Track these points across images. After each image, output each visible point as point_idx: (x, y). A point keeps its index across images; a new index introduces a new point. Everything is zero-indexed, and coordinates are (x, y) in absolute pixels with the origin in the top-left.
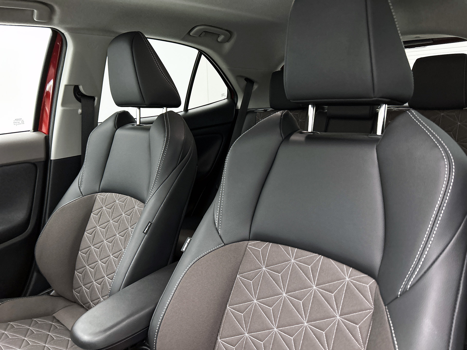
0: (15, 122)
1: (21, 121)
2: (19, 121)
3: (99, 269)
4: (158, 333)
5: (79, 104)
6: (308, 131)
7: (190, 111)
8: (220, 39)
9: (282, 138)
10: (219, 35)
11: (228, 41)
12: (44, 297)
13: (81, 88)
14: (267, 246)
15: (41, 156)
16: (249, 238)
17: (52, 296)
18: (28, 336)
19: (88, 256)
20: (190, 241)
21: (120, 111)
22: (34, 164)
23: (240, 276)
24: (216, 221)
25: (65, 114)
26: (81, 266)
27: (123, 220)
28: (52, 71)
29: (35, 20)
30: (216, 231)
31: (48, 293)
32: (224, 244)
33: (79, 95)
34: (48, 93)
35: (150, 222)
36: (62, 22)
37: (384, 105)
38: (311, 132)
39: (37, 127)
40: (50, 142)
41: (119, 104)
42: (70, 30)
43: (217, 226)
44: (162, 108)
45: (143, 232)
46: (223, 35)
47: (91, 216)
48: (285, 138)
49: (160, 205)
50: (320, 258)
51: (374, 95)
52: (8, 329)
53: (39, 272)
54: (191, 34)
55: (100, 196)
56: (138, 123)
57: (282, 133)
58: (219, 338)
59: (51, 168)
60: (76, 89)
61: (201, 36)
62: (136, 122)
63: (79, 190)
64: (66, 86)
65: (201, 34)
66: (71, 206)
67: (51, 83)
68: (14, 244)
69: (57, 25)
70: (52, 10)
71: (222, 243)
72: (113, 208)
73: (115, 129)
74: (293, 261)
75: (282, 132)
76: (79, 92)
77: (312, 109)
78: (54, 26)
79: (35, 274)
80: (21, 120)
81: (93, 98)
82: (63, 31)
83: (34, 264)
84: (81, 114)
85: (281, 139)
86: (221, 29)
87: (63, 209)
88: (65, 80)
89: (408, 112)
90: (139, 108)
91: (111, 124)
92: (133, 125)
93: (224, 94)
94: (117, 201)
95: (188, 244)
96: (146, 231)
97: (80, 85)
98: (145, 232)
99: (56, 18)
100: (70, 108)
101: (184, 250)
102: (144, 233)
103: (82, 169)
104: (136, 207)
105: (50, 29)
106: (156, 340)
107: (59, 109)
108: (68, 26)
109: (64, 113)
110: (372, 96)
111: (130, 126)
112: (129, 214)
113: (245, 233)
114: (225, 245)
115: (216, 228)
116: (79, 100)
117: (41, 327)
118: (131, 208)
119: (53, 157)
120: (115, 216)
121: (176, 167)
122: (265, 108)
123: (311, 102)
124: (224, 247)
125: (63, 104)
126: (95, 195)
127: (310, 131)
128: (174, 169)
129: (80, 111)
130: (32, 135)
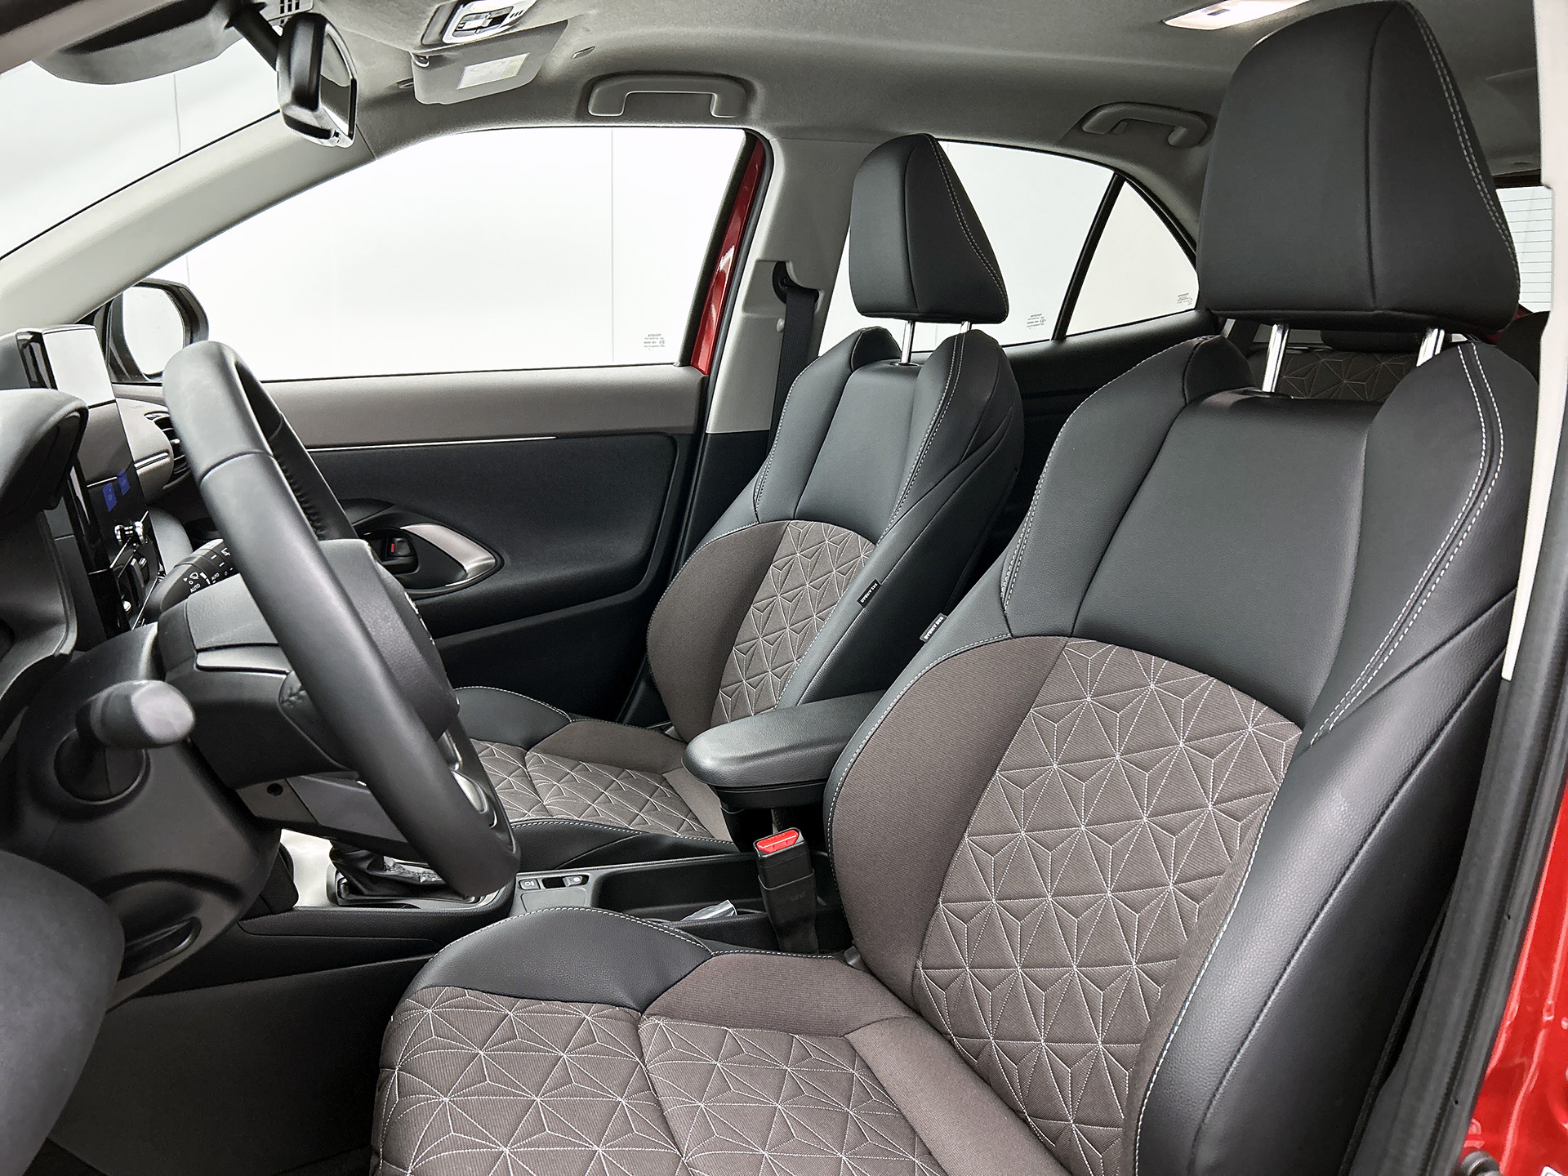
0: (647, 341)
1: (659, 340)
2: (654, 340)
3: (767, 690)
4: (840, 788)
5: (781, 307)
6: (1261, 389)
7: (1071, 341)
8: (1174, 139)
9: (1186, 400)
10: (1172, 129)
11: (1201, 140)
12: (652, 732)
13: (790, 267)
14: (1109, 651)
15: (688, 421)
16: (1073, 631)
17: (667, 735)
18: (610, 790)
19: (749, 659)
20: (943, 621)
21: (867, 327)
22: (671, 439)
23: (1035, 711)
24: (1004, 584)
25: (747, 326)
26: (733, 679)
27: (831, 584)
28: (735, 226)
29: (713, 114)
30: (997, 605)
31: (662, 730)
32: (1012, 635)
33: (782, 284)
34: (723, 273)
35: (875, 581)
36: (766, 116)
37: (1436, 331)
38: (1270, 393)
39: (689, 357)
40: (710, 391)
41: (865, 310)
42: (780, 133)
43: (1003, 594)
44: (960, 323)
45: (859, 601)
46: (1184, 126)
47: (770, 571)
48: (1191, 402)
49: (905, 548)
50: (1210, 683)
51: (1374, 302)
52: (577, 769)
53: (651, 683)
54: (1085, 128)
55: (794, 528)
56: (904, 360)
57: (1186, 390)
58: (966, 835)
59: (705, 452)
60: (780, 267)
61: (1115, 131)
62: (900, 358)
63: (753, 508)
64: (758, 262)
65: (1114, 128)
66: (732, 540)
67: (730, 254)
68: (611, 608)
69: (757, 124)
70: (748, 90)
71: (1008, 631)
72: (816, 556)
73: (849, 370)
74: (1152, 686)
75: (1185, 386)
76: (785, 278)
77: (1279, 335)
78: (751, 125)
79: (642, 686)
80: (659, 337)
81: (814, 294)
82: (767, 136)
83: (644, 661)
84: (782, 331)
85: (1181, 402)
86: (1178, 109)
87: (716, 543)
88: (757, 249)
89: (1459, 348)
90: (913, 321)
91: (842, 358)
92: (892, 363)
93: (1188, 296)
94: (827, 542)
95: (938, 626)
96: (864, 598)
97: (788, 262)
98: (862, 601)
99: (755, 109)
100: (764, 317)
101: (926, 637)
102: (861, 603)
103: (767, 459)
104: (862, 556)
105: (743, 131)
106: (835, 802)
107: (738, 315)
108: (777, 124)
109: (747, 324)
110: (1372, 305)
111: (885, 364)
112: (845, 571)
113: (1065, 620)
114: (1013, 637)
115: (1001, 598)
116: (783, 298)
117: (635, 783)
118: (850, 557)
119: (710, 430)
120: (817, 575)
121: (958, 465)
122: (1311, 344)
123: (1278, 316)
124: (1009, 641)
125: (746, 307)
126: (785, 523)
127: (1269, 391)
128: (952, 470)
129: (781, 323)
130: (676, 373)
